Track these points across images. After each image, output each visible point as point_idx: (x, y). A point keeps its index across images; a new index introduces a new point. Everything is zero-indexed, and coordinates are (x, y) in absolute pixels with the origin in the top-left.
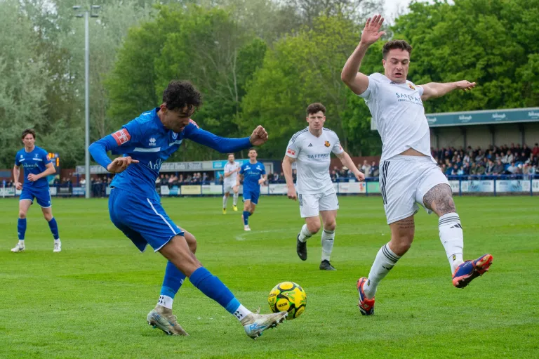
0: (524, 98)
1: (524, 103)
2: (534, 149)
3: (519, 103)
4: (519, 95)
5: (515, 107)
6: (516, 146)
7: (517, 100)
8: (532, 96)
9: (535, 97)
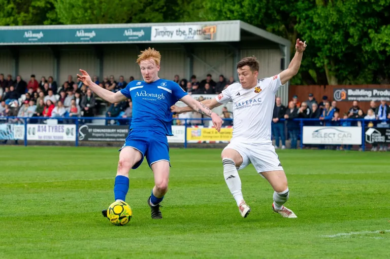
0: (19, 13)
1: (19, 19)
2: (30, 82)
3: (12, 18)
4: (13, 9)
5: (8, 25)
6: (6, 77)
7: (9, 15)
8: (31, 9)
9: (35, 11)
